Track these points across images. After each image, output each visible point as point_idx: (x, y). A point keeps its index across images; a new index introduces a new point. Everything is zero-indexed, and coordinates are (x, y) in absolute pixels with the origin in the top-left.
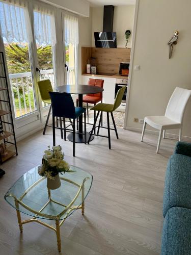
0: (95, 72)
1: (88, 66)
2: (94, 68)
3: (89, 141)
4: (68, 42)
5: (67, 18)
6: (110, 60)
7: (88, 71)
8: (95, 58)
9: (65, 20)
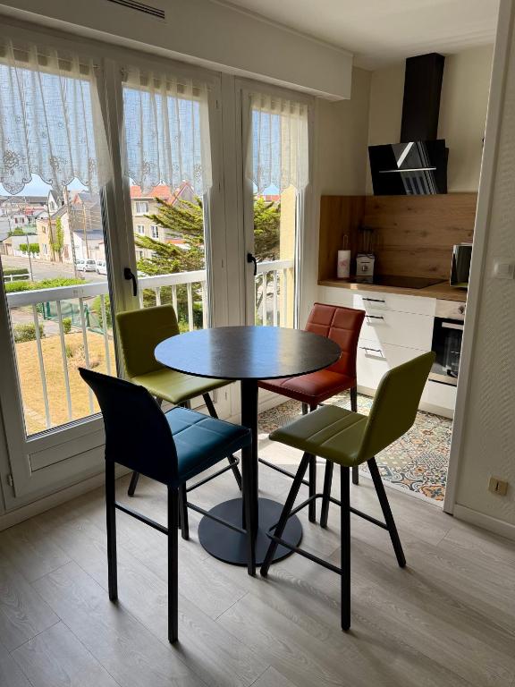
0: (370, 273)
1: (344, 255)
2: (366, 263)
3: (270, 560)
4: (262, 182)
5: (262, 105)
6: (425, 234)
7: (343, 271)
8: (372, 230)
9: (255, 114)
